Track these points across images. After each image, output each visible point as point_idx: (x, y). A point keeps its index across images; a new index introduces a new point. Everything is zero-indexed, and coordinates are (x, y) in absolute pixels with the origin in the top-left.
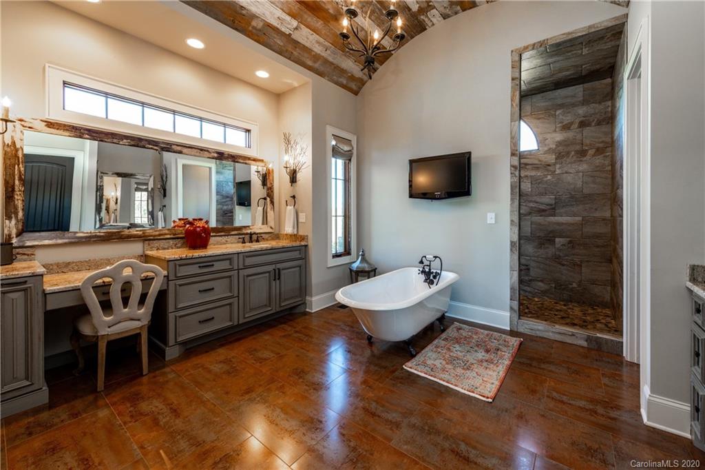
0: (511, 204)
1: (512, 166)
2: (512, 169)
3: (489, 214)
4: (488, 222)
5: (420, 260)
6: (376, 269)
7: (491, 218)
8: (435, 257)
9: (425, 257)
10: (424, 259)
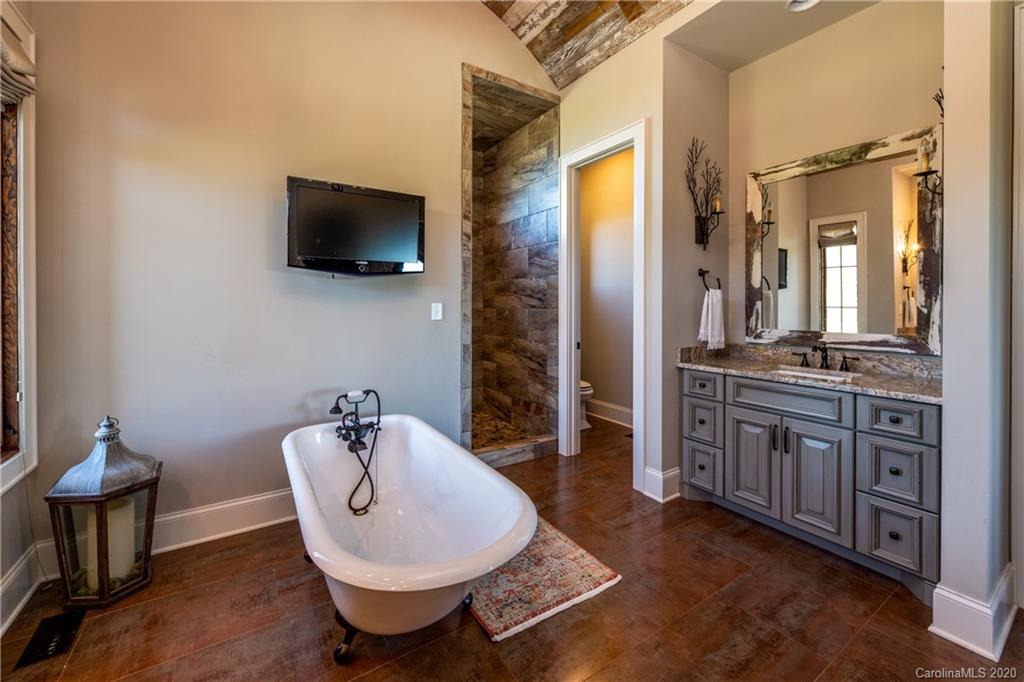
0: (462, 291)
1: (465, 234)
2: (464, 237)
3: (433, 305)
4: (433, 318)
5: (333, 405)
6: (161, 464)
7: (437, 311)
8: (367, 392)
9: (346, 396)
10: (343, 404)
